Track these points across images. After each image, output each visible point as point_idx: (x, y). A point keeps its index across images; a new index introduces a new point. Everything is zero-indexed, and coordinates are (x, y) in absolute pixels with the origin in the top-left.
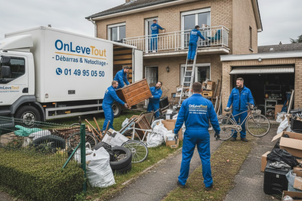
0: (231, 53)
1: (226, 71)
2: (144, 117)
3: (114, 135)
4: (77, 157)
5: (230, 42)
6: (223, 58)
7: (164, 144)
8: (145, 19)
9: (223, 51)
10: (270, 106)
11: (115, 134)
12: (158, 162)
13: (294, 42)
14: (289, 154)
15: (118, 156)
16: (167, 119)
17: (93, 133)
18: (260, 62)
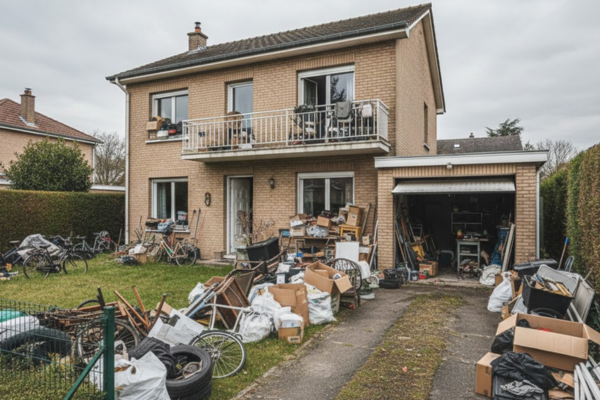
0: (393, 153)
1: (386, 187)
2: (234, 281)
3: (173, 321)
4: (96, 377)
5: (393, 131)
6: (379, 163)
7: (273, 335)
8: (227, 83)
9: (379, 148)
10: (467, 253)
11: (176, 318)
12: (266, 375)
13: (492, 135)
14: (537, 364)
15: (183, 366)
16: (278, 282)
17: (130, 319)
18: (450, 170)
